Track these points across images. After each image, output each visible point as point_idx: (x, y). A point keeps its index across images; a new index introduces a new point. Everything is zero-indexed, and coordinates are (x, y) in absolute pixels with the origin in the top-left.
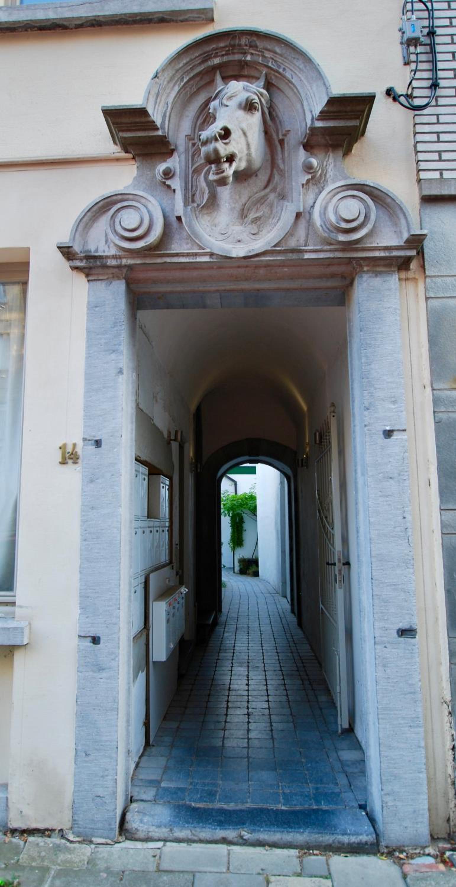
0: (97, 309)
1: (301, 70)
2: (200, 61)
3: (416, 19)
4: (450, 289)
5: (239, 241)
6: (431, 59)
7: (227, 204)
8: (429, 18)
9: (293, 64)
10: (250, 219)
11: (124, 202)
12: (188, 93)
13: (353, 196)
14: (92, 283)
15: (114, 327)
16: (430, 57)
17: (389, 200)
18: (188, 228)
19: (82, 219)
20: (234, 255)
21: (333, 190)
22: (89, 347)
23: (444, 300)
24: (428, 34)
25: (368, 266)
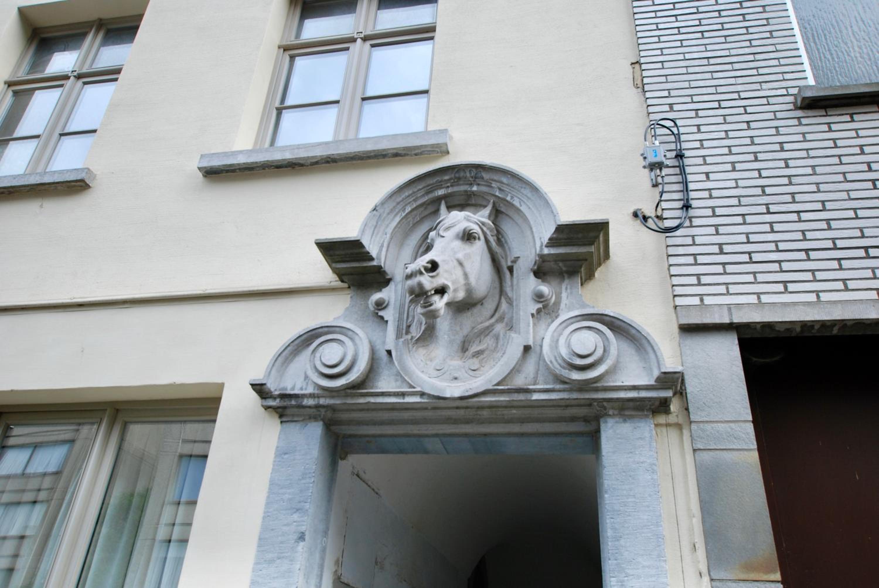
0: (286, 456)
1: (529, 198)
2: (424, 193)
3: (660, 143)
4: (724, 439)
5: (456, 378)
6: (681, 181)
7: (446, 337)
8: (676, 142)
9: (521, 193)
10: (471, 353)
11: (328, 335)
12: (411, 223)
13: (589, 328)
14: (285, 425)
15: (303, 478)
16: (679, 178)
17: (633, 331)
18: (398, 363)
19: (281, 353)
20: (448, 395)
21: (566, 320)
22: (268, 504)
23: (718, 452)
24: (677, 156)
25: (613, 408)
